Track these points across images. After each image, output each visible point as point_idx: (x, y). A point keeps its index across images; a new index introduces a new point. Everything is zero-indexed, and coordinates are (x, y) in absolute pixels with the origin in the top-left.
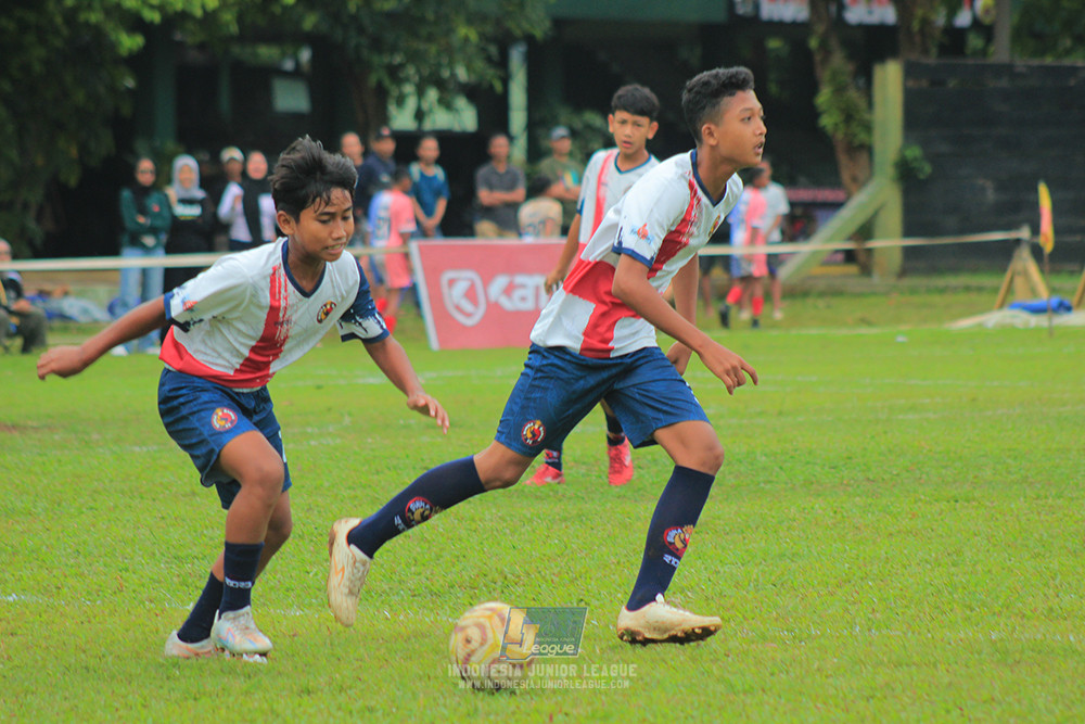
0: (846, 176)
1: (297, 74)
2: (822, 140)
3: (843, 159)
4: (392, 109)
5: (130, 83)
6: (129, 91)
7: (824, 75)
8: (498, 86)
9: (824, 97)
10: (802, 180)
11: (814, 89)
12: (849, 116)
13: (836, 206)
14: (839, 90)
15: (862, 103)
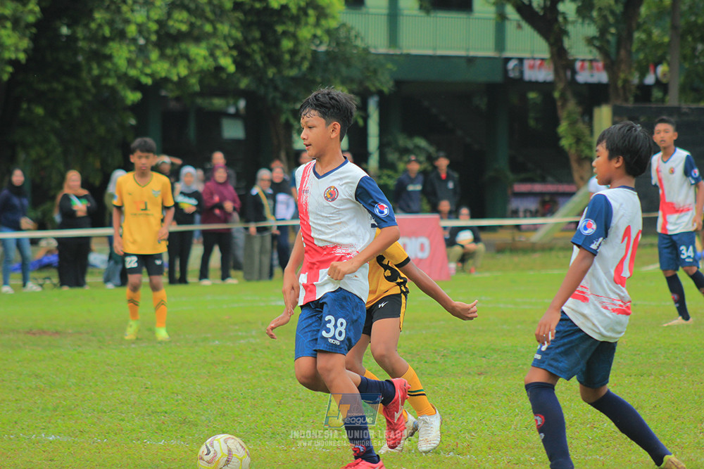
0: (576, 176)
1: (236, 115)
2: (562, 154)
3: (574, 165)
4: (295, 136)
5: (133, 122)
6: (132, 126)
7: (563, 114)
8: (361, 122)
9: (563, 128)
10: (550, 179)
11: (556, 123)
12: (578, 139)
13: (570, 195)
14: (573, 124)
15: (587, 131)
